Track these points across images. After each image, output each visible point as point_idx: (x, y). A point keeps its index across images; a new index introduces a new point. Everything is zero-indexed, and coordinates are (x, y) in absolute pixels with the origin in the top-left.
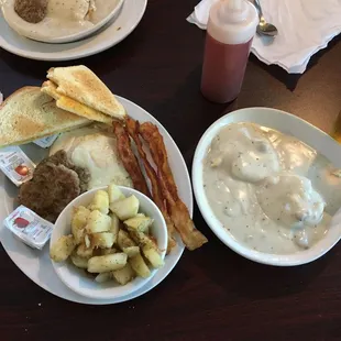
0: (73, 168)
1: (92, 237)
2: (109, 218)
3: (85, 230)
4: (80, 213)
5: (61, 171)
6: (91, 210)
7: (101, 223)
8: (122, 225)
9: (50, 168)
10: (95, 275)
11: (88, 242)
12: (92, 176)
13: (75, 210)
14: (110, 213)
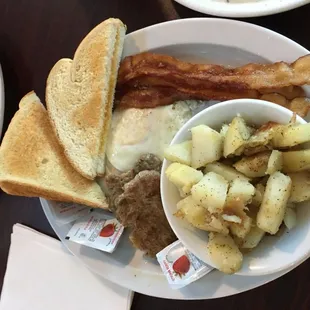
0: (135, 173)
1: (229, 210)
2: (211, 176)
3: (215, 215)
4: (185, 210)
5: (133, 190)
6: (189, 194)
7: (214, 189)
8: (228, 161)
9: (124, 202)
10: (282, 226)
11: (233, 219)
12: (154, 152)
13: (180, 215)
14: (203, 169)
